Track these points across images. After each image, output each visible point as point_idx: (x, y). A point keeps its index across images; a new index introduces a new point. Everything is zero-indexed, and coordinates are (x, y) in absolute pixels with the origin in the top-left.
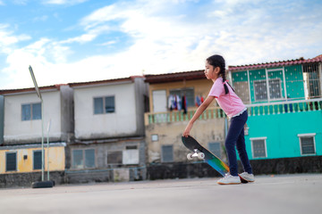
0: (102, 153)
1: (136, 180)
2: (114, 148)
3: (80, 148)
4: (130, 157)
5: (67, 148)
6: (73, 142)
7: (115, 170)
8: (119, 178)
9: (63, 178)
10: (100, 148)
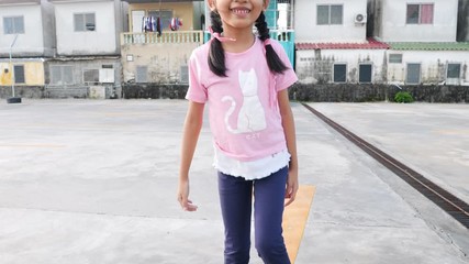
0: (79, 70)
1: (111, 98)
2: (91, 66)
3: (58, 65)
4: (107, 76)
5: (45, 63)
6: (52, 58)
7: (91, 87)
8: (96, 95)
9: (43, 93)
10: (77, 65)
